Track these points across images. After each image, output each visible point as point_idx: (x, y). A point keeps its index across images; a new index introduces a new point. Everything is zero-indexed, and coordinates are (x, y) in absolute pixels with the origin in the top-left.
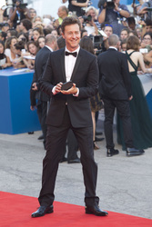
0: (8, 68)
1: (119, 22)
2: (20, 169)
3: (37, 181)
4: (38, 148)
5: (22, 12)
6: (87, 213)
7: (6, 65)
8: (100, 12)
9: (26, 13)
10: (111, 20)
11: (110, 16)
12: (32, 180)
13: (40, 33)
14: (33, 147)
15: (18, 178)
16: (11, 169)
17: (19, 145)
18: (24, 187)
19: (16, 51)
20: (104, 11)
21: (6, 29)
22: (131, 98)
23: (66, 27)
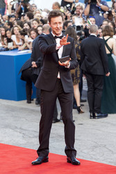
0: (14, 49)
1: (101, 15)
2: (23, 128)
3: (36, 137)
4: (37, 111)
5: (25, 7)
7: (12, 47)
8: (86, 6)
9: (28, 7)
10: (94, 13)
11: (93, 10)
12: (31, 136)
13: (38, 23)
14: (33, 111)
15: (21, 135)
16: (16, 128)
17: (22, 109)
18: (26, 142)
19: (20, 36)
20: (89, 6)
21: (13, 19)
22: (109, 74)
23: (52, 19)
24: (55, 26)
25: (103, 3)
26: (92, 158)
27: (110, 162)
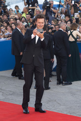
1: (53, 16)
6: (35, 111)
8: (43, 11)
10: (49, 15)
11: (48, 13)
15: (1, 93)
20: (45, 11)
22: (70, 56)
23: (38, 19)
24: (39, 24)
25: (54, 8)
26: (47, 108)
27: (58, 111)
